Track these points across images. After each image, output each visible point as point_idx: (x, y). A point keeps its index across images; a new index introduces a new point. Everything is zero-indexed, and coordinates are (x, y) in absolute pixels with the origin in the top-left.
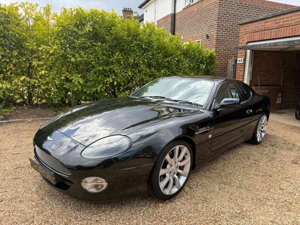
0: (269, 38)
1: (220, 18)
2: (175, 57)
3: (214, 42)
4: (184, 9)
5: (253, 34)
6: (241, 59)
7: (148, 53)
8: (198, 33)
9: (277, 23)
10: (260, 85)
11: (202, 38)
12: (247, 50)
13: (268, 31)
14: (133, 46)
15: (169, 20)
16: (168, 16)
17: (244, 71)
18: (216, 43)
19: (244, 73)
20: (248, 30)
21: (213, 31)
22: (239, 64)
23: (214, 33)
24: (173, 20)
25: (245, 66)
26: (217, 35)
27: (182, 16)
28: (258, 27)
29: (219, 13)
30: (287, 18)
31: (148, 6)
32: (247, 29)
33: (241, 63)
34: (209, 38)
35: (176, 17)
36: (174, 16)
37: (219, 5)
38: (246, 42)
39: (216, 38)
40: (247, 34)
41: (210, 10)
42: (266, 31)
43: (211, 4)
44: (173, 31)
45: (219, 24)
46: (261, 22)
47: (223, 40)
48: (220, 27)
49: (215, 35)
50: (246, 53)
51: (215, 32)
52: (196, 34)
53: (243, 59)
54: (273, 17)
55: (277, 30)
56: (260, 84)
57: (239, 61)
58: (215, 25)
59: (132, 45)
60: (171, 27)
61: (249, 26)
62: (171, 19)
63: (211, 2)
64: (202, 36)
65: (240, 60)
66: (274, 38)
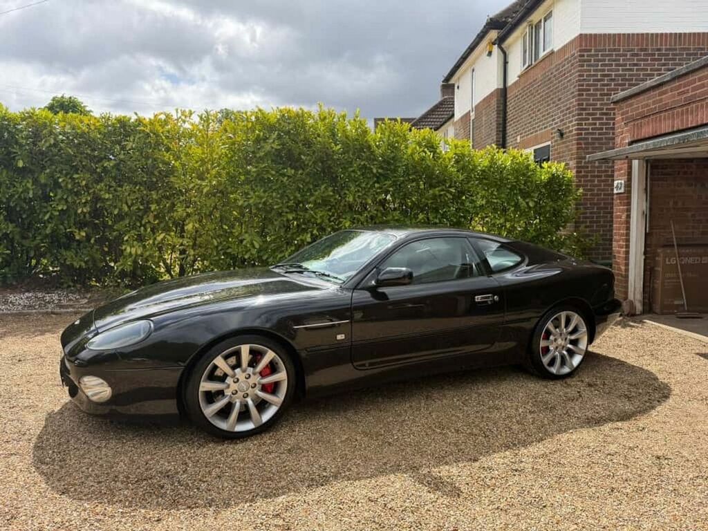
0: (670, 130)
1: (583, 90)
2: (450, 187)
3: (572, 145)
4: (519, 77)
5: (639, 121)
6: (620, 181)
7: (386, 182)
8: (545, 128)
9: (683, 93)
10: (678, 245)
11: (553, 138)
12: (633, 161)
13: (666, 114)
14: (353, 171)
15: (494, 102)
16: (492, 94)
17: (629, 210)
18: (578, 149)
19: (629, 216)
20: (630, 114)
21: (571, 121)
22: (617, 194)
23: (573, 126)
24: (502, 102)
25: (629, 197)
26: (578, 129)
27: (519, 91)
28: (647, 105)
29: (582, 78)
30: (700, 79)
31: (462, 75)
32: (627, 112)
33: (620, 191)
34: (564, 136)
35: (508, 96)
36: (503, 93)
37: (580, 61)
38: (627, 141)
39: (577, 137)
40: (629, 124)
41: (565, 74)
42: (662, 114)
43: (565, 60)
44: (501, 126)
45: (582, 104)
46: (652, 93)
47: (597, 139)
48: (585, 109)
49: (575, 130)
50: (630, 167)
51: (574, 123)
52: (542, 129)
53: (623, 182)
54: (673, 79)
55: (684, 108)
56: (677, 241)
57: (617, 187)
58: (574, 106)
59: (351, 169)
60: (497, 117)
61: (631, 105)
62: (497, 100)
63: (566, 57)
64: (552, 134)
65: (619, 186)
66: (681, 128)
